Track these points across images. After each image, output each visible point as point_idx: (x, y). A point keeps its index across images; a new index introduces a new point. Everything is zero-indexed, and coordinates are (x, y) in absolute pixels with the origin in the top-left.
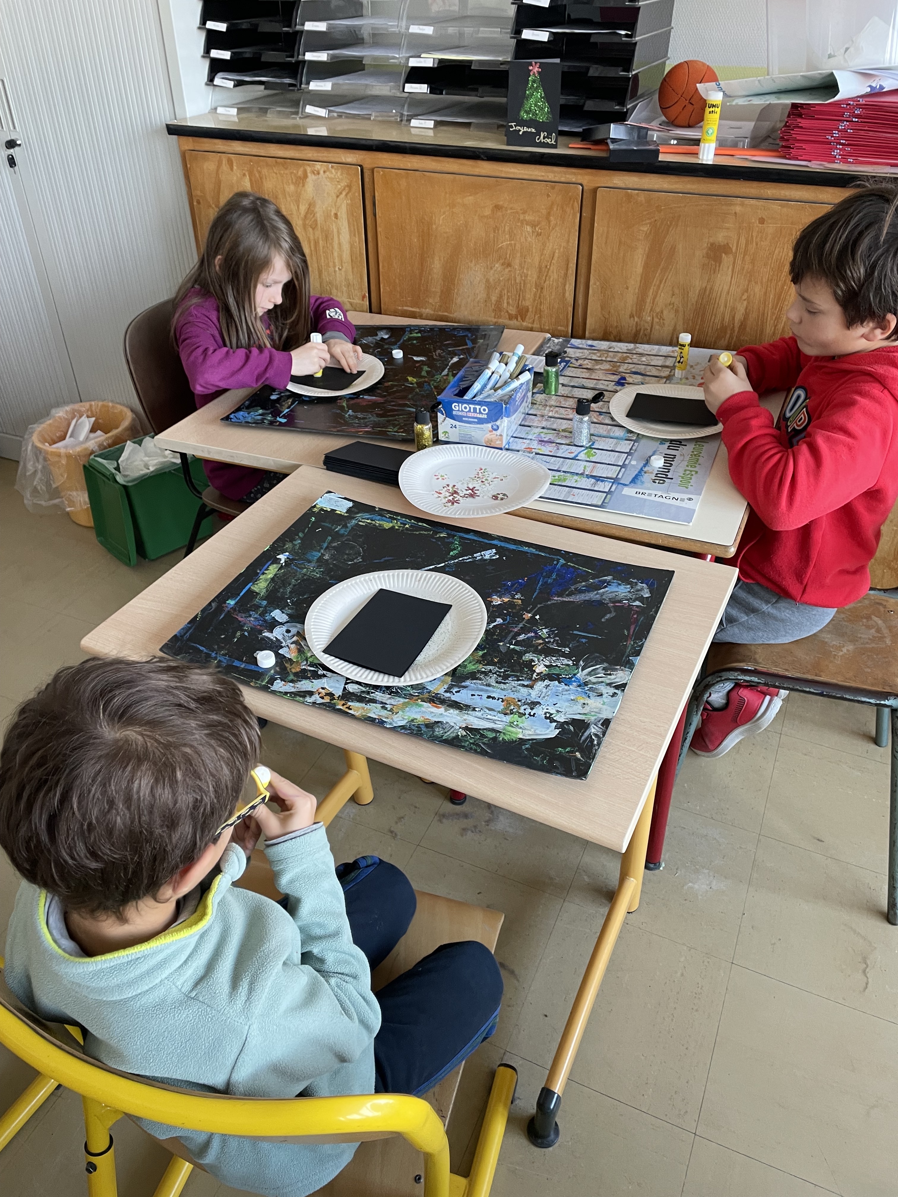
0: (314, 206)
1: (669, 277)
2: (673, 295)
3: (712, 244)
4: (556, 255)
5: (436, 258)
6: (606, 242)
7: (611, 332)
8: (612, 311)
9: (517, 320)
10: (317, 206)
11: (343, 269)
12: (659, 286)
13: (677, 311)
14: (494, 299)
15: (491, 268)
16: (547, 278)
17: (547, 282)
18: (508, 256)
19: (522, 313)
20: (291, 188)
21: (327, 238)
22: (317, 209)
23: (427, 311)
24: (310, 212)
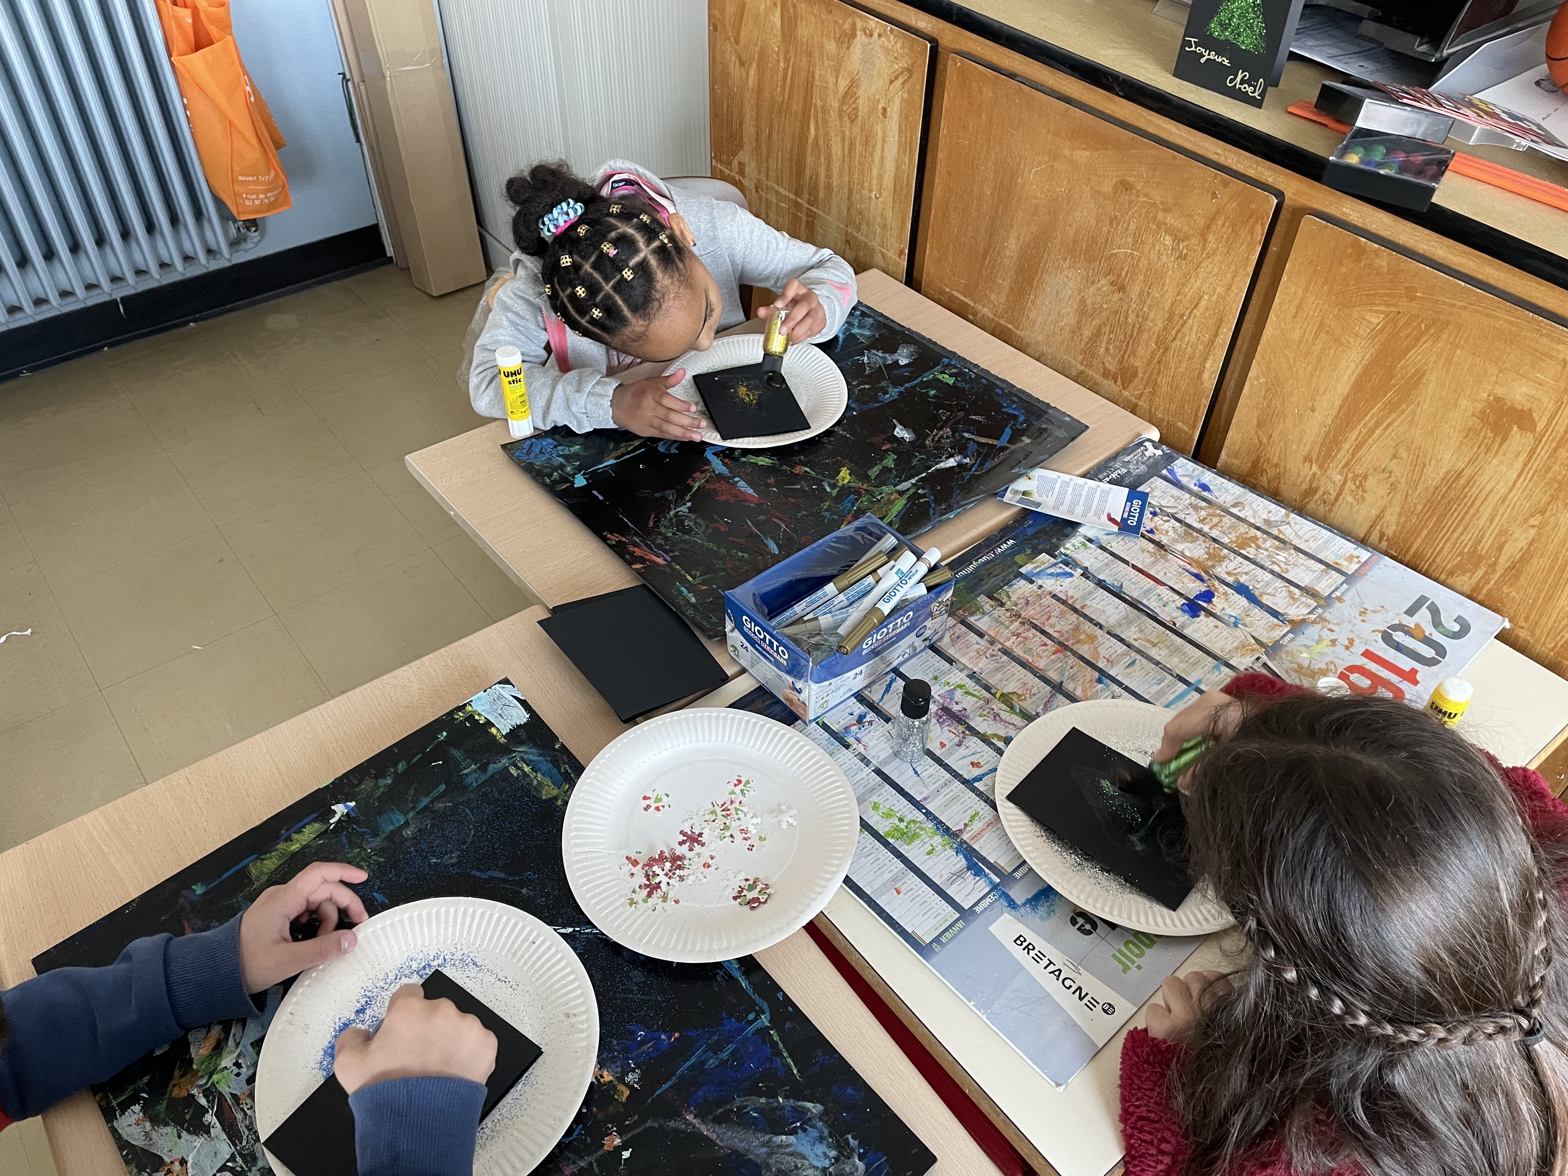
0: (858, 87)
1: (1396, 424)
2: (1394, 457)
3: (1498, 399)
4: (1203, 303)
5: (1014, 234)
6: (1295, 317)
7: (1264, 470)
8: (1276, 436)
9: (1116, 382)
10: (862, 88)
11: (881, 199)
12: (1372, 431)
13: (1393, 487)
14: (1087, 333)
15: (1093, 283)
16: (1179, 335)
17: (1177, 342)
18: (1124, 273)
19: (1126, 375)
20: (831, 46)
21: (867, 142)
22: (860, 93)
23: (985, 311)
24: (850, 93)
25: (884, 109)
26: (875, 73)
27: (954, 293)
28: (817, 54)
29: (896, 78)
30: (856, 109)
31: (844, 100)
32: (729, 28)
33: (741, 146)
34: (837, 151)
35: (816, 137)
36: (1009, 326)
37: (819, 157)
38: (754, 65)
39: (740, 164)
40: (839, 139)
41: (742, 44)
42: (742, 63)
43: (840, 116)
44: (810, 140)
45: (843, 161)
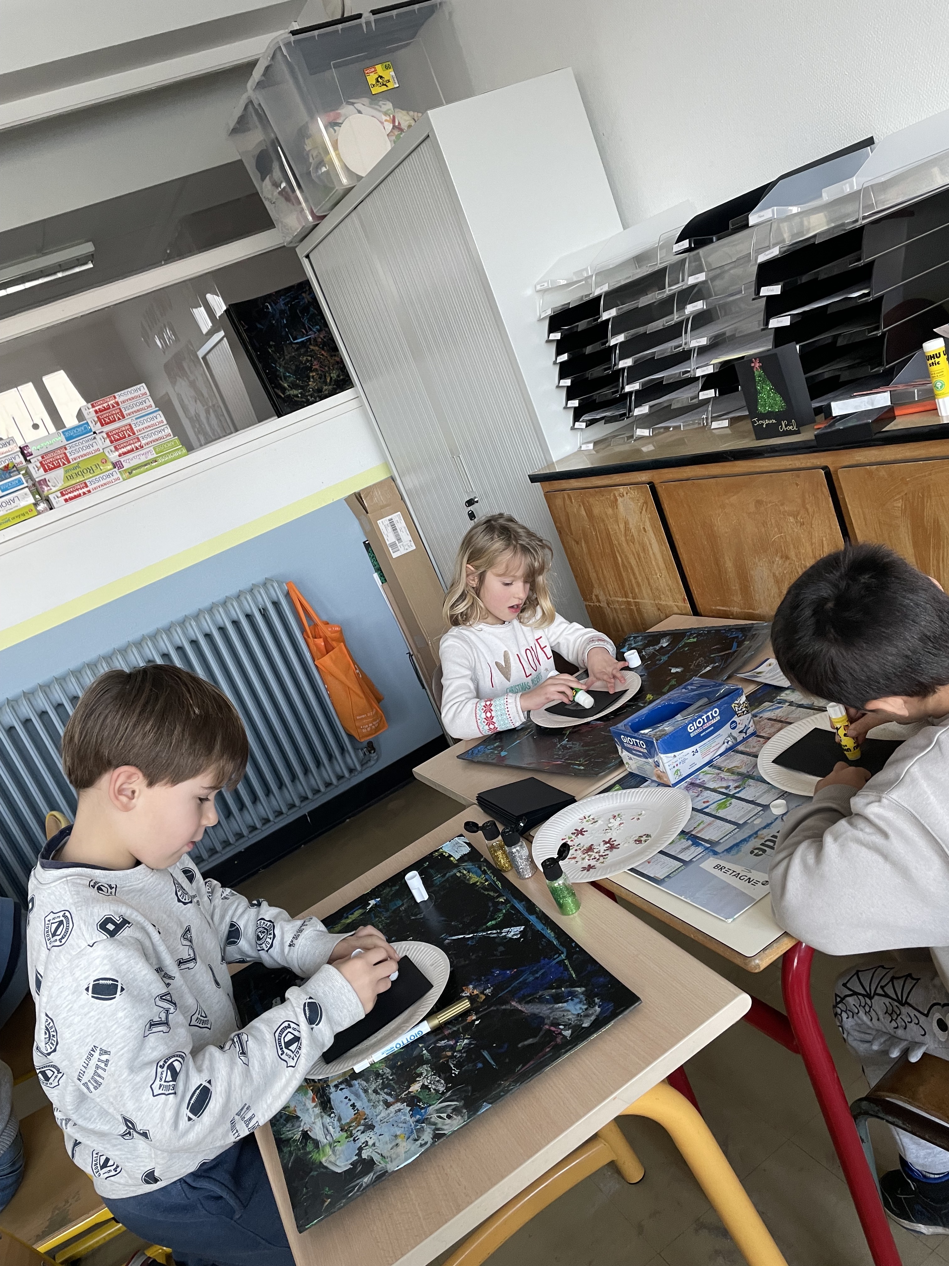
0: (628, 524)
4: (825, 542)
5: (727, 558)
6: (866, 524)
10: (630, 523)
11: (663, 576)
15: (773, 562)
18: (783, 548)
20: (610, 511)
21: (644, 549)
22: (631, 526)
23: (736, 610)
24: (627, 529)
25: (644, 528)
26: (632, 513)
27: (718, 608)
28: (606, 519)
29: (642, 510)
30: (632, 536)
31: (626, 535)
32: (566, 529)
33: (592, 586)
34: (633, 562)
35: (622, 561)
36: (751, 611)
37: (628, 571)
38: (583, 540)
39: (596, 596)
40: (632, 555)
41: (574, 533)
42: (577, 543)
43: (628, 543)
44: (620, 565)
45: (639, 566)
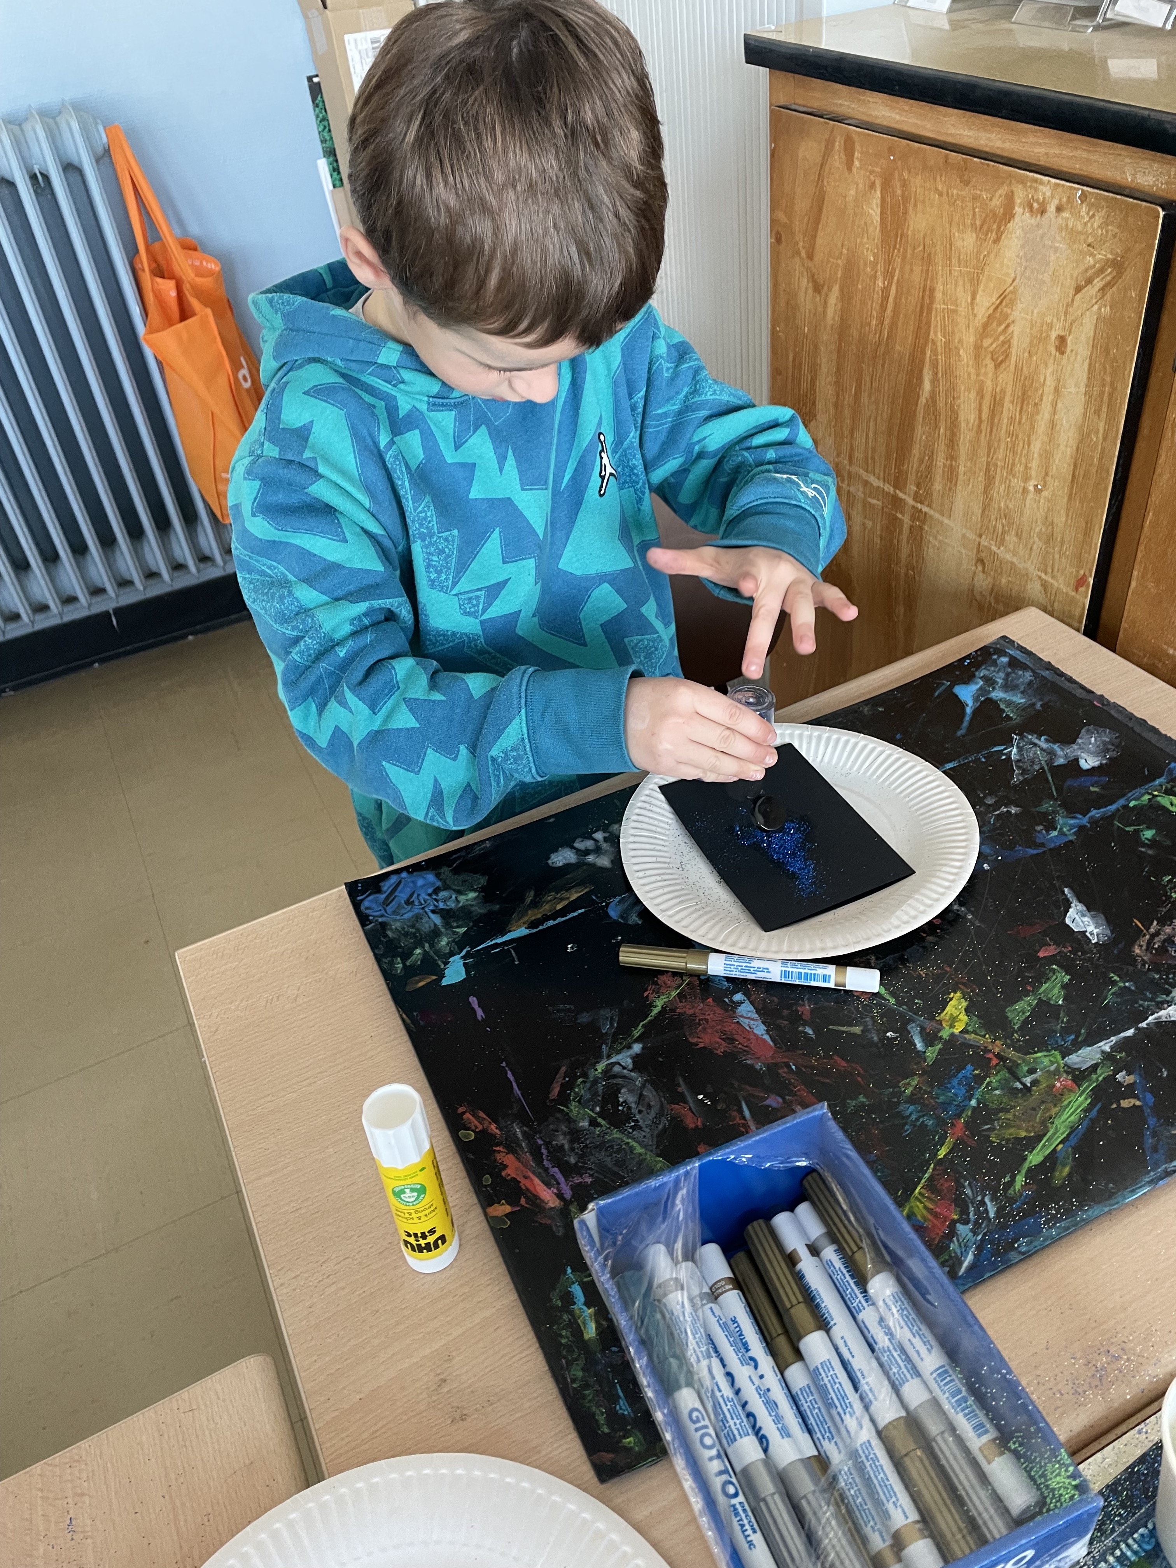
0: (1012, 303)
10: (1020, 306)
11: (1045, 493)
20: (966, 241)
21: (1024, 398)
22: (1016, 314)
24: (997, 317)
25: (1062, 340)
26: (1047, 278)
28: (939, 258)
29: (1089, 281)
30: (1008, 342)
31: (984, 330)
32: (799, 237)
34: (968, 415)
35: (933, 394)
37: (936, 427)
38: (836, 289)
40: (973, 395)
41: (817, 258)
43: (977, 357)
44: (923, 400)
45: (979, 431)
